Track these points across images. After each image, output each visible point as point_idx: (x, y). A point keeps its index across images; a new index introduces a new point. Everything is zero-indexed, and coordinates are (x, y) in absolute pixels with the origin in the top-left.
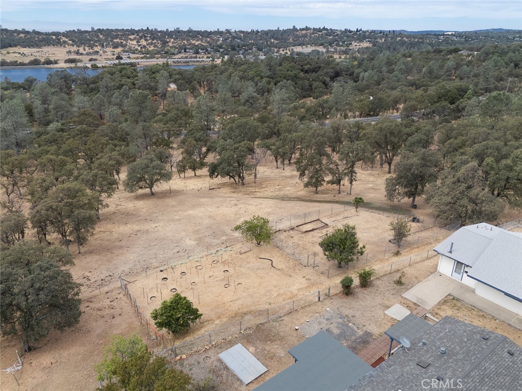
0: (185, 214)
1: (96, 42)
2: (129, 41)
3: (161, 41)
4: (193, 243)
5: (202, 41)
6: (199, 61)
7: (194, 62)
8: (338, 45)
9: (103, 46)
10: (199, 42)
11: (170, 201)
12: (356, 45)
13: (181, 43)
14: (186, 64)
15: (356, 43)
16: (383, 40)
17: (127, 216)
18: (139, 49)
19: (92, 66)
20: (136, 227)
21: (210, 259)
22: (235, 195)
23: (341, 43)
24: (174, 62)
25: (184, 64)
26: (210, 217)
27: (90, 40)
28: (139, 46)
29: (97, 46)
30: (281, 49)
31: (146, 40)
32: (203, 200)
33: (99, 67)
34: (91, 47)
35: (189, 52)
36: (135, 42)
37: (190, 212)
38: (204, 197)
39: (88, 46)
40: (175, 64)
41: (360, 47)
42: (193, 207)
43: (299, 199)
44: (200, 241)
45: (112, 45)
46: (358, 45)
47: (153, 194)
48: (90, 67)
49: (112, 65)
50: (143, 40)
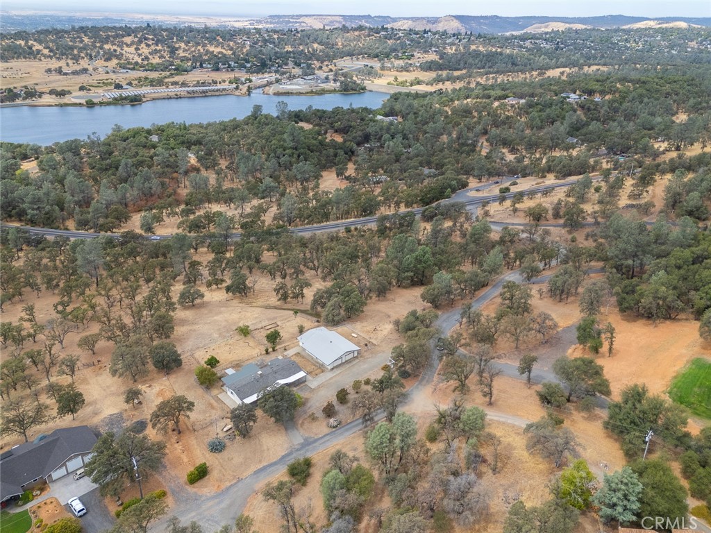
0: (213, 319)
1: (81, 49)
2: (125, 48)
3: (168, 47)
4: (217, 336)
5: (223, 47)
6: (219, 90)
7: (213, 91)
8: (397, 58)
9: (91, 58)
10: (219, 49)
11: (204, 311)
12: (419, 58)
13: (195, 51)
14: (204, 95)
15: (419, 54)
16: (454, 48)
17: (183, 322)
18: (140, 61)
19: (87, 102)
20: (189, 328)
21: (224, 343)
22: (241, 305)
23: (400, 55)
24: (188, 92)
25: (201, 95)
26: (226, 321)
27: (72, 48)
28: (140, 55)
29: (83, 58)
30: (325, 63)
31: (148, 46)
32: (222, 309)
33: (96, 104)
34: (76, 59)
35: (207, 68)
36: (132, 49)
37: (215, 318)
38: (223, 307)
39: (71, 59)
40: (189, 95)
41: (424, 60)
42: (217, 314)
43: (275, 308)
44: (220, 334)
45: (104, 56)
46: (422, 56)
47: (194, 305)
48: (85, 103)
49: (111, 100)
50: (143, 45)
